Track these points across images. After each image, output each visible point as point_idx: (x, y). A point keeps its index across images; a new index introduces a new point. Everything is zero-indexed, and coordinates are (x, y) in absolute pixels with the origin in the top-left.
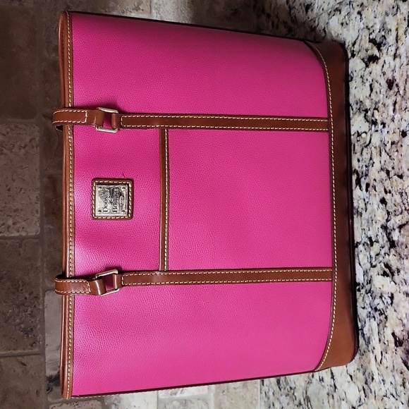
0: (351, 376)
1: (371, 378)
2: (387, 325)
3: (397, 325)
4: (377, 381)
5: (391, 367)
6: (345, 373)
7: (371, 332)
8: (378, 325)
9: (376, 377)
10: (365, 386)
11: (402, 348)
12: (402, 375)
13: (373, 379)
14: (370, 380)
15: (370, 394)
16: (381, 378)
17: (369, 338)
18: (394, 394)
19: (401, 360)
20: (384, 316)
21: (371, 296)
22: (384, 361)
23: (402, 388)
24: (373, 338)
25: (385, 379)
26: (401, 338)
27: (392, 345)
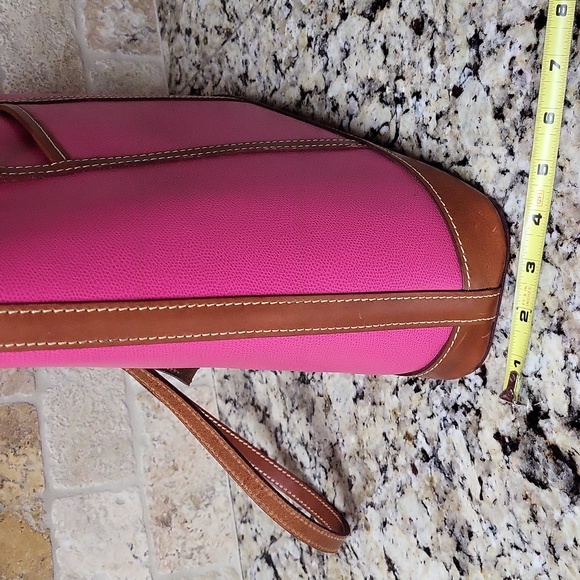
0: (427, 550)
1: (466, 534)
2: (481, 425)
3: (501, 417)
4: (481, 534)
5: (503, 497)
6: (414, 548)
7: (452, 452)
8: (465, 433)
9: (476, 528)
10: (458, 555)
11: (519, 453)
12: (528, 502)
13: (471, 534)
14: (464, 540)
15: (470, 565)
16: (486, 526)
17: (451, 465)
18: (519, 543)
19: (520, 475)
20: (473, 412)
21: (443, 388)
22: (488, 492)
23: (533, 524)
24: (458, 460)
25: (494, 523)
26: (513, 434)
27: (498, 456)
